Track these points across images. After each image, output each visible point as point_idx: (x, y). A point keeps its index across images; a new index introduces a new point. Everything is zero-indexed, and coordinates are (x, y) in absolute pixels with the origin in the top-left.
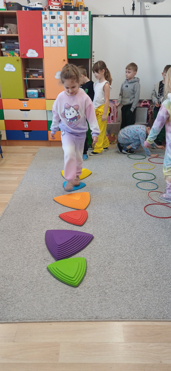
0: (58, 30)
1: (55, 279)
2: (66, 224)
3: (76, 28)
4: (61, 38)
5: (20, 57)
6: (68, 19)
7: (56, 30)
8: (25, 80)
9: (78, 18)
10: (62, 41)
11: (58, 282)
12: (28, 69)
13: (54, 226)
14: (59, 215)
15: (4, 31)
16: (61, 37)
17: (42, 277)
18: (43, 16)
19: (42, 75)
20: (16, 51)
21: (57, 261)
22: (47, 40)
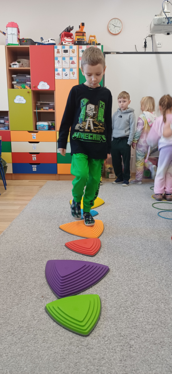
0: (71, 62)
1: (55, 324)
2: (74, 254)
4: (73, 71)
5: (31, 89)
6: (80, 53)
7: (69, 63)
8: (35, 113)
11: (59, 327)
12: (39, 102)
13: (57, 256)
14: (64, 244)
15: (16, 65)
17: (36, 321)
18: (56, 50)
19: (53, 107)
20: (27, 84)
21: (59, 299)
22: (59, 73)
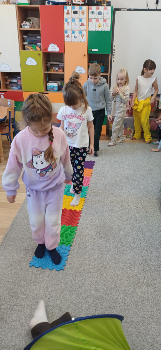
0: (80, 25)
3: (97, 23)
4: (83, 34)
5: (41, 51)
6: (90, 14)
7: (78, 25)
8: (45, 74)
9: (100, 13)
10: (83, 36)
12: (49, 63)
15: (26, 25)
16: (83, 32)
18: (66, 11)
19: (63, 68)
20: (38, 45)
22: (68, 35)
